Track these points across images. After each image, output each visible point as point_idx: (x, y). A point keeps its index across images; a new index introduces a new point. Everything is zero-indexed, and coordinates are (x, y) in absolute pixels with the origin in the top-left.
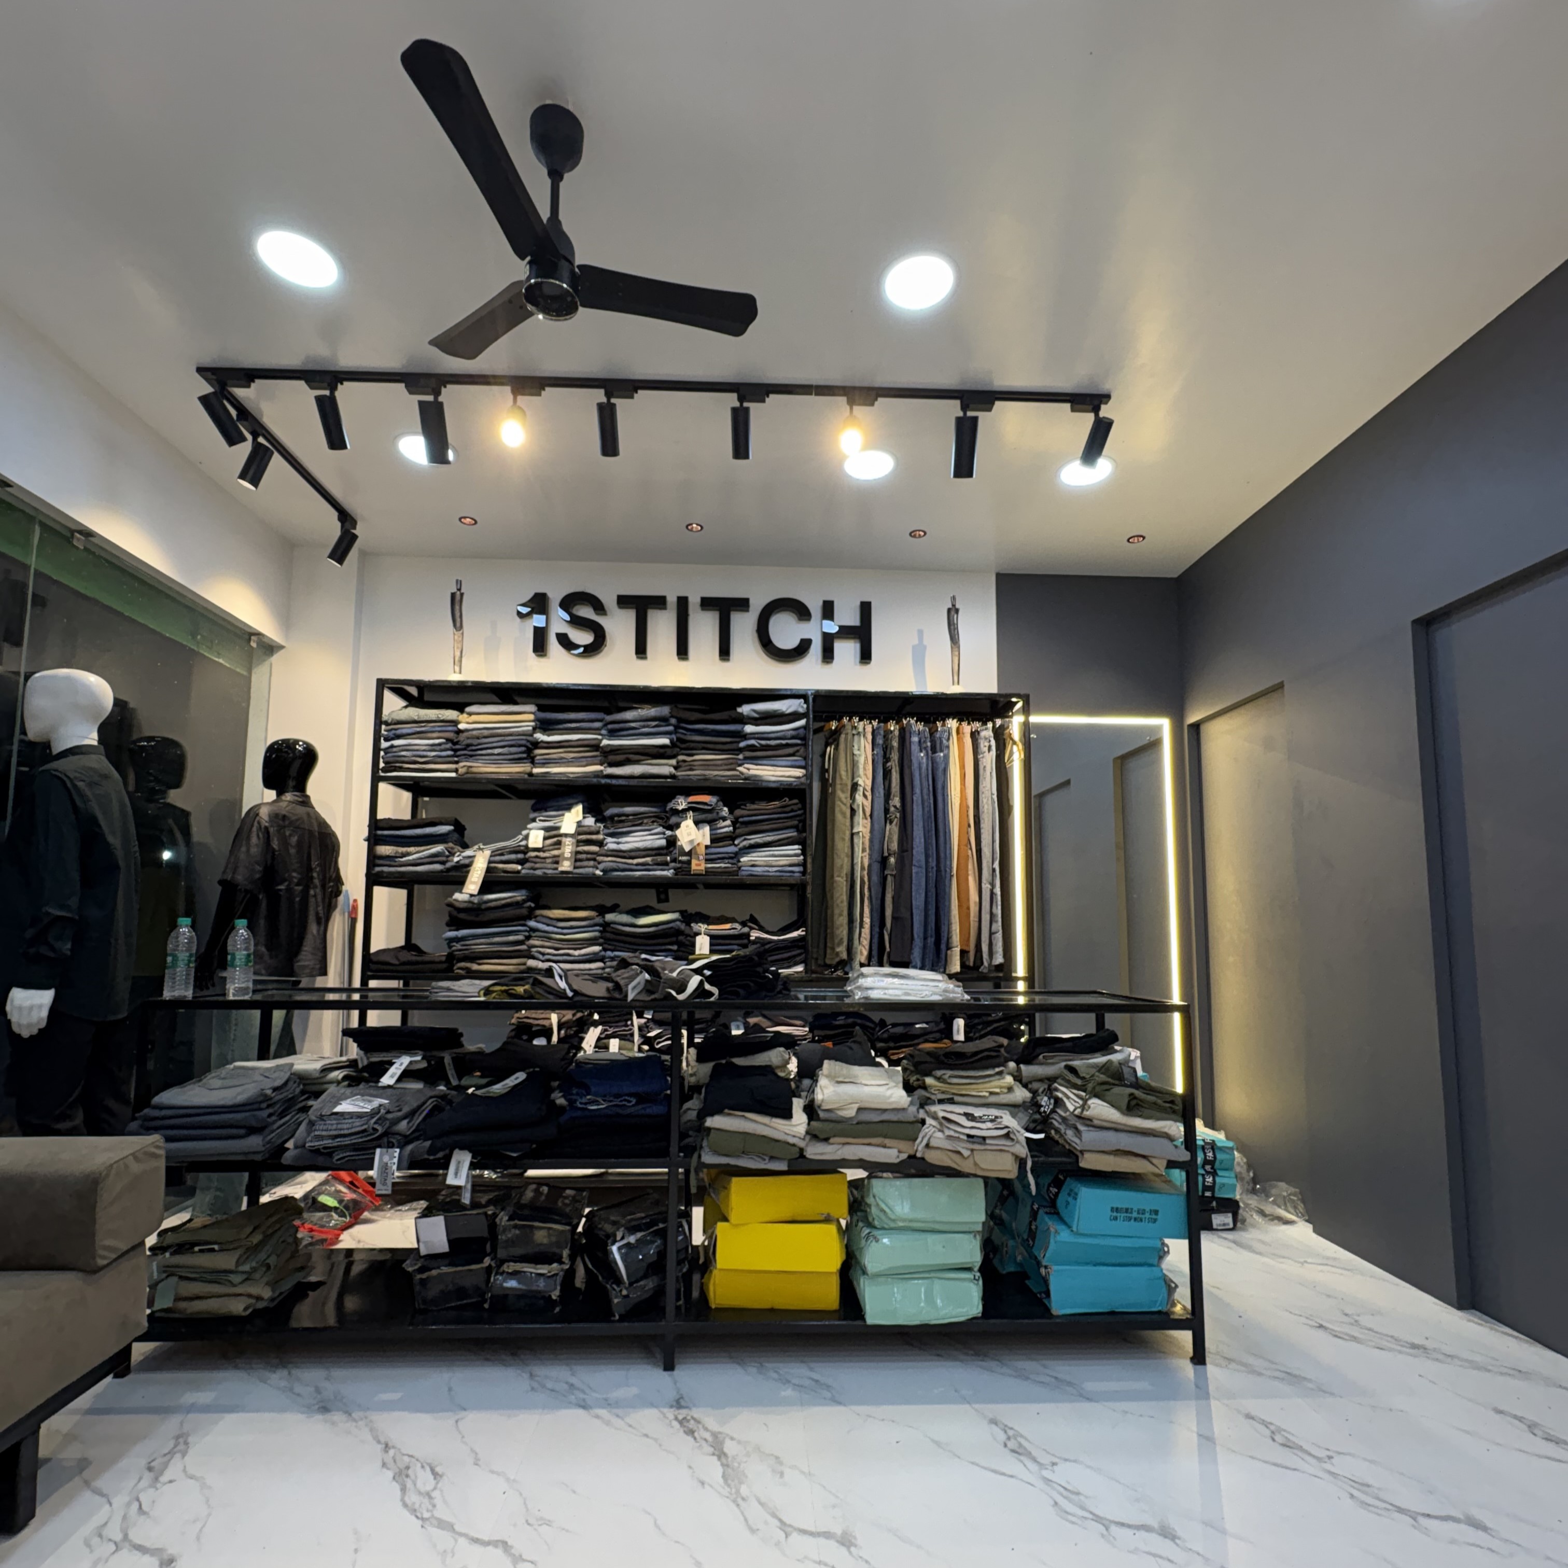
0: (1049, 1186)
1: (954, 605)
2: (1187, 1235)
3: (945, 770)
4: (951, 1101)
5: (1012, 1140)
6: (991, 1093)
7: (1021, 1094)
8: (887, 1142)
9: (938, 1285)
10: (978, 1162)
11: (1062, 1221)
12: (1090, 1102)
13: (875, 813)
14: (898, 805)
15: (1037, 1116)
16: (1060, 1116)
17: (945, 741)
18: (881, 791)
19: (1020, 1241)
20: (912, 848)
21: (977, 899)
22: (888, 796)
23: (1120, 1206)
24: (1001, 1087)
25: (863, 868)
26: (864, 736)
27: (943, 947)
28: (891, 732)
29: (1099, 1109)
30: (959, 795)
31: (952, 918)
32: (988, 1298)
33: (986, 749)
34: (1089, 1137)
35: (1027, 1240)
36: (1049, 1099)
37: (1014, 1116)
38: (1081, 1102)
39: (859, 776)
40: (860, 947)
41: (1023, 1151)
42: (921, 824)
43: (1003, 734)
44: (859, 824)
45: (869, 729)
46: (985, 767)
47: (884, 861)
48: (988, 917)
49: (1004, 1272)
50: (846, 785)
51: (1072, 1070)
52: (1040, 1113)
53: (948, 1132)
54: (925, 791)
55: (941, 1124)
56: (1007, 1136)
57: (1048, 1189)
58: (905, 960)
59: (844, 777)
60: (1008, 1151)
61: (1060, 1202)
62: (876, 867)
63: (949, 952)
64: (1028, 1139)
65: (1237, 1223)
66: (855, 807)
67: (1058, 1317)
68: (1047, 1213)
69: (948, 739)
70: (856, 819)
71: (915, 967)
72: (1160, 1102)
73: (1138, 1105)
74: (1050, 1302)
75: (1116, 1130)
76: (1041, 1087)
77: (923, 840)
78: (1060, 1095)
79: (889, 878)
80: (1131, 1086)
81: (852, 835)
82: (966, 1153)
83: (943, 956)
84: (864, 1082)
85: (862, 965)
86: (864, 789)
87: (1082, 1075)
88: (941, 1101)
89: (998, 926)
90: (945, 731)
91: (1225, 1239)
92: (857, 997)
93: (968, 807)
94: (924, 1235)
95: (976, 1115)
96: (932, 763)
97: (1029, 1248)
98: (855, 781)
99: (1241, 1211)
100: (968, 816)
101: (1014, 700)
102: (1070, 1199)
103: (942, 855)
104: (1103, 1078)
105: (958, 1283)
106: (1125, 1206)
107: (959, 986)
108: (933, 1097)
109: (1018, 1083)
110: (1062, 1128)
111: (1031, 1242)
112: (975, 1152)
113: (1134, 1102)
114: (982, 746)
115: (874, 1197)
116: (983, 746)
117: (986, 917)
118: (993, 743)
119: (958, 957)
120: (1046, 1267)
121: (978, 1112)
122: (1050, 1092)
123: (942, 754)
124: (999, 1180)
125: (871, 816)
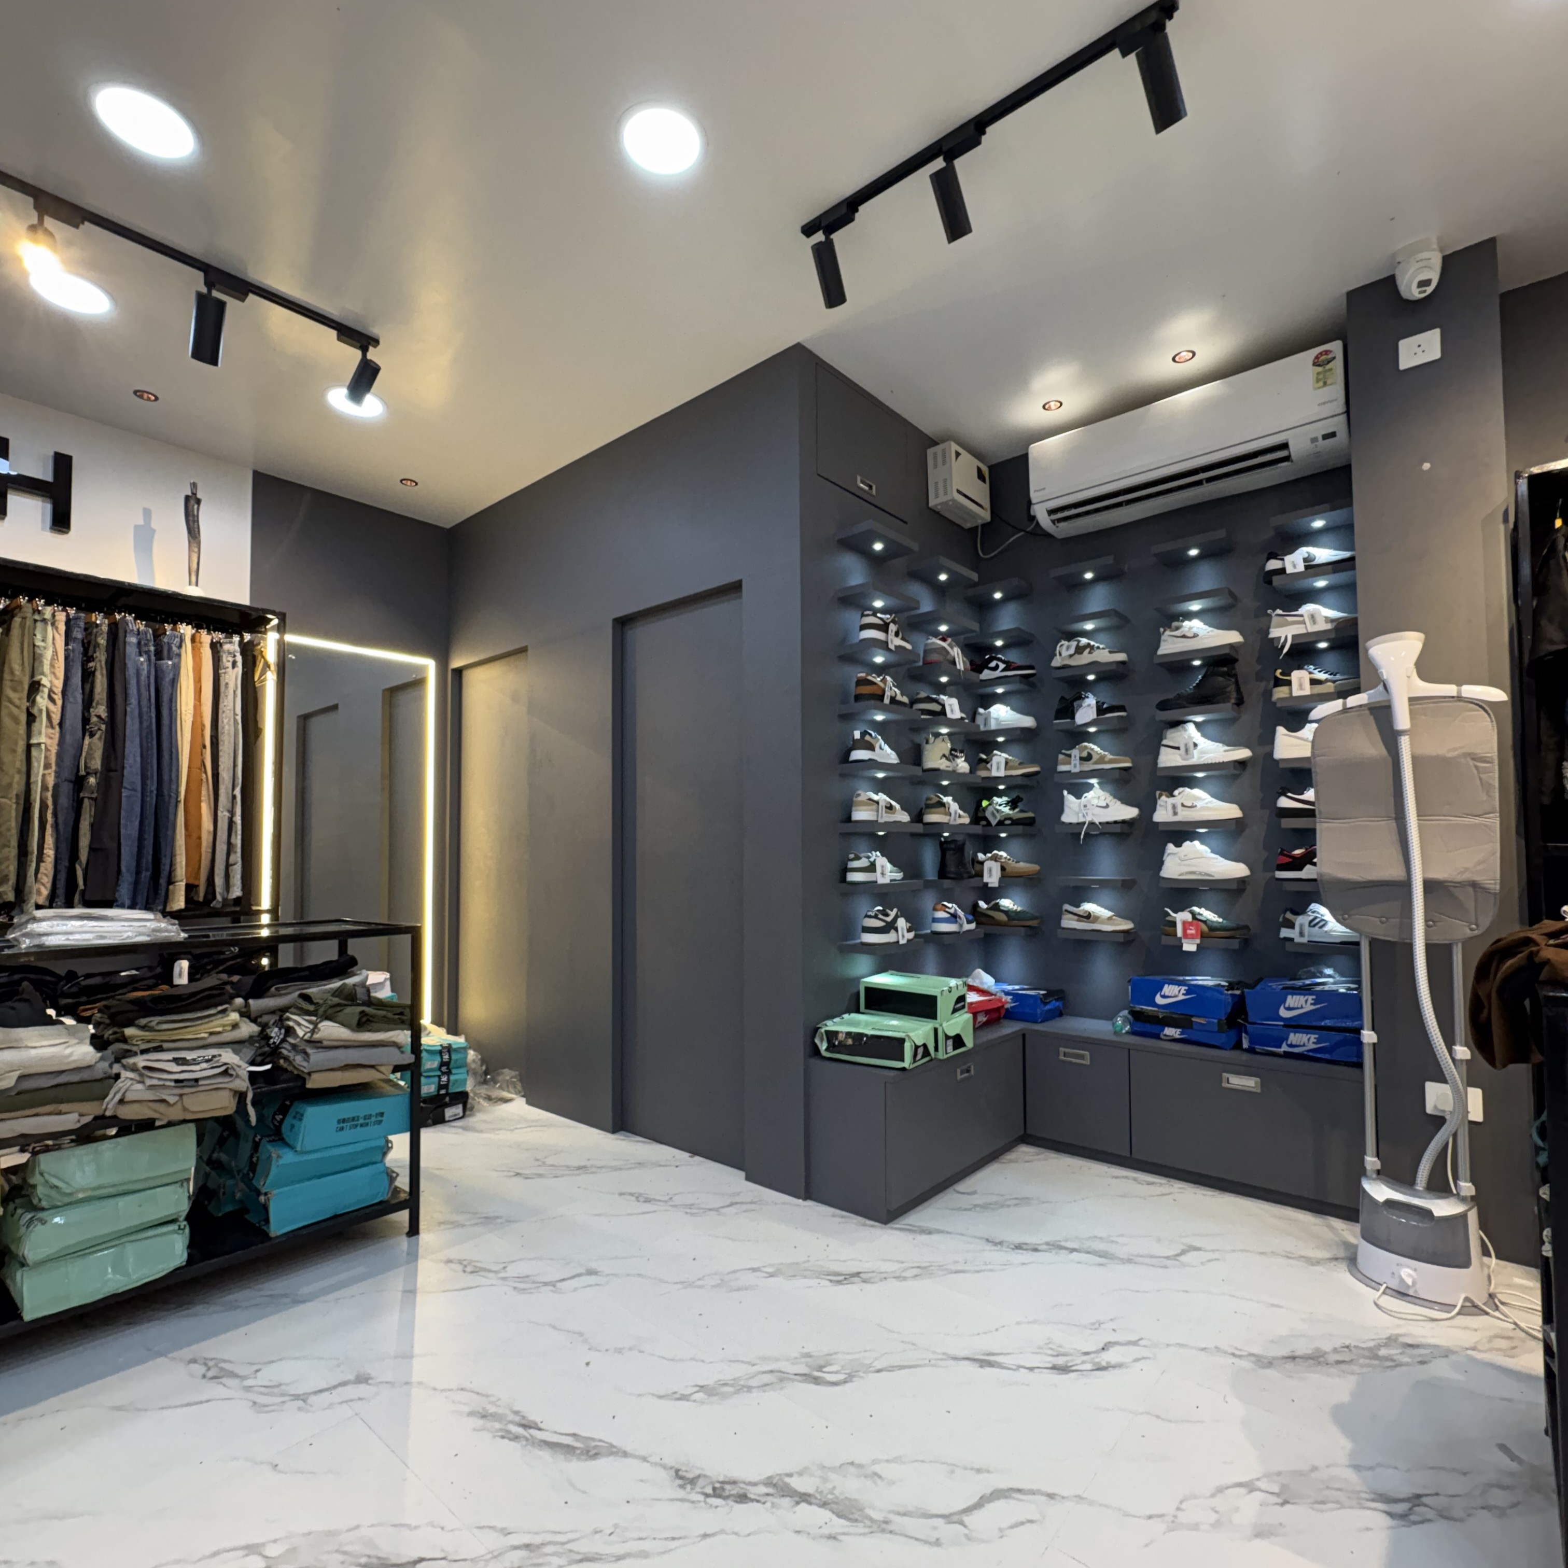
0: (275, 1114)
1: (194, 494)
2: (409, 1128)
3: (175, 681)
4: (159, 1049)
5: (231, 1075)
6: (211, 1034)
7: (248, 1029)
8: (64, 1107)
9: (130, 1249)
10: (187, 1106)
11: (287, 1145)
12: (320, 1025)
13: (68, 724)
14: (104, 715)
15: (266, 1049)
16: (290, 1044)
17: (174, 648)
18: (77, 696)
19: (238, 1177)
20: (123, 768)
21: (211, 828)
22: (88, 702)
23: (346, 1117)
24: (224, 1026)
25: (45, 788)
26: (53, 624)
27: (163, 881)
28: (97, 626)
29: (330, 1030)
30: (191, 711)
31: (177, 848)
32: (193, 1245)
33: (230, 665)
34: (317, 1057)
35: (248, 1174)
36: (280, 1029)
37: (236, 1052)
38: (311, 1027)
39: (43, 674)
40: (35, 887)
41: (243, 1084)
42: (137, 740)
43: (252, 651)
44: (40, 733)
45: (61, 617)
46: (227, 684)
47: (79, 782)
48: (225, 847)
49: (220, 1215)
50: (21, 683)
51: (306, 998)
52: (269, 1045)
53: (149, 1082)
54: (144, 702)
55: (141, 1075)
56: (225, 1073)
57: (274, 1118)
58: (109, 898)
59: (17, 673)
60: (225, 1088)
61: (285, 1128)
62: (66, 788)
63: (171, 887)
64: (251, 1074)
65: (467, 1110)
66: (35, 711)
67: (277, 1237)
68: (270, 1141)
69: (180, 647)
70: (35, 727)
71: (122, 906)
72: (390, 1015)
73: (368, 1020)
74: (268, 1228)
75: (346, 1047)
76: (272, 1019)
77: (139, 759)
78: (291, 1024)
79: (86, 801)
80: (363, 1004)
81: (29, 747)
82: (172, 1100)
83: (163, 893)
84: (30, 1045)
85: (38, 907)
86: (51, 691)
87: (315, 1001)
88: (143, 1052)
89: (237, 857)
90: (175, 637)
91: (454, 1127)
92: (24, 946)
93: (203, 726)
94: (111, 1201)
95: (188, 1058)
96: (156, 671)
97: (248, 1180)
98: (37, 678)
99: (470, 1101)
100: (203, 736)
101: (270, 616)
102: (295, 1122)
103: (166, 777)
104: (336, 1000)
105: (158, 1239)
106: (351, 1115)
107: (174, 924)
108: (135, 1049)
109: (245, 1019)
110: (291, 1055)
111: (251, 1175)
112: (185, 1098)
113: (364, 1019)
114: (224, 660)
115: (42, 1174)
116: (226, 660)
117: (221, 848)
118: (239, 658)
119: (183, 893)
120: (266, 1194)
121: (189, 1055)
122: (281, 1022)
123: (170, 663)
124: (216, 1119)
125: (61, 724)
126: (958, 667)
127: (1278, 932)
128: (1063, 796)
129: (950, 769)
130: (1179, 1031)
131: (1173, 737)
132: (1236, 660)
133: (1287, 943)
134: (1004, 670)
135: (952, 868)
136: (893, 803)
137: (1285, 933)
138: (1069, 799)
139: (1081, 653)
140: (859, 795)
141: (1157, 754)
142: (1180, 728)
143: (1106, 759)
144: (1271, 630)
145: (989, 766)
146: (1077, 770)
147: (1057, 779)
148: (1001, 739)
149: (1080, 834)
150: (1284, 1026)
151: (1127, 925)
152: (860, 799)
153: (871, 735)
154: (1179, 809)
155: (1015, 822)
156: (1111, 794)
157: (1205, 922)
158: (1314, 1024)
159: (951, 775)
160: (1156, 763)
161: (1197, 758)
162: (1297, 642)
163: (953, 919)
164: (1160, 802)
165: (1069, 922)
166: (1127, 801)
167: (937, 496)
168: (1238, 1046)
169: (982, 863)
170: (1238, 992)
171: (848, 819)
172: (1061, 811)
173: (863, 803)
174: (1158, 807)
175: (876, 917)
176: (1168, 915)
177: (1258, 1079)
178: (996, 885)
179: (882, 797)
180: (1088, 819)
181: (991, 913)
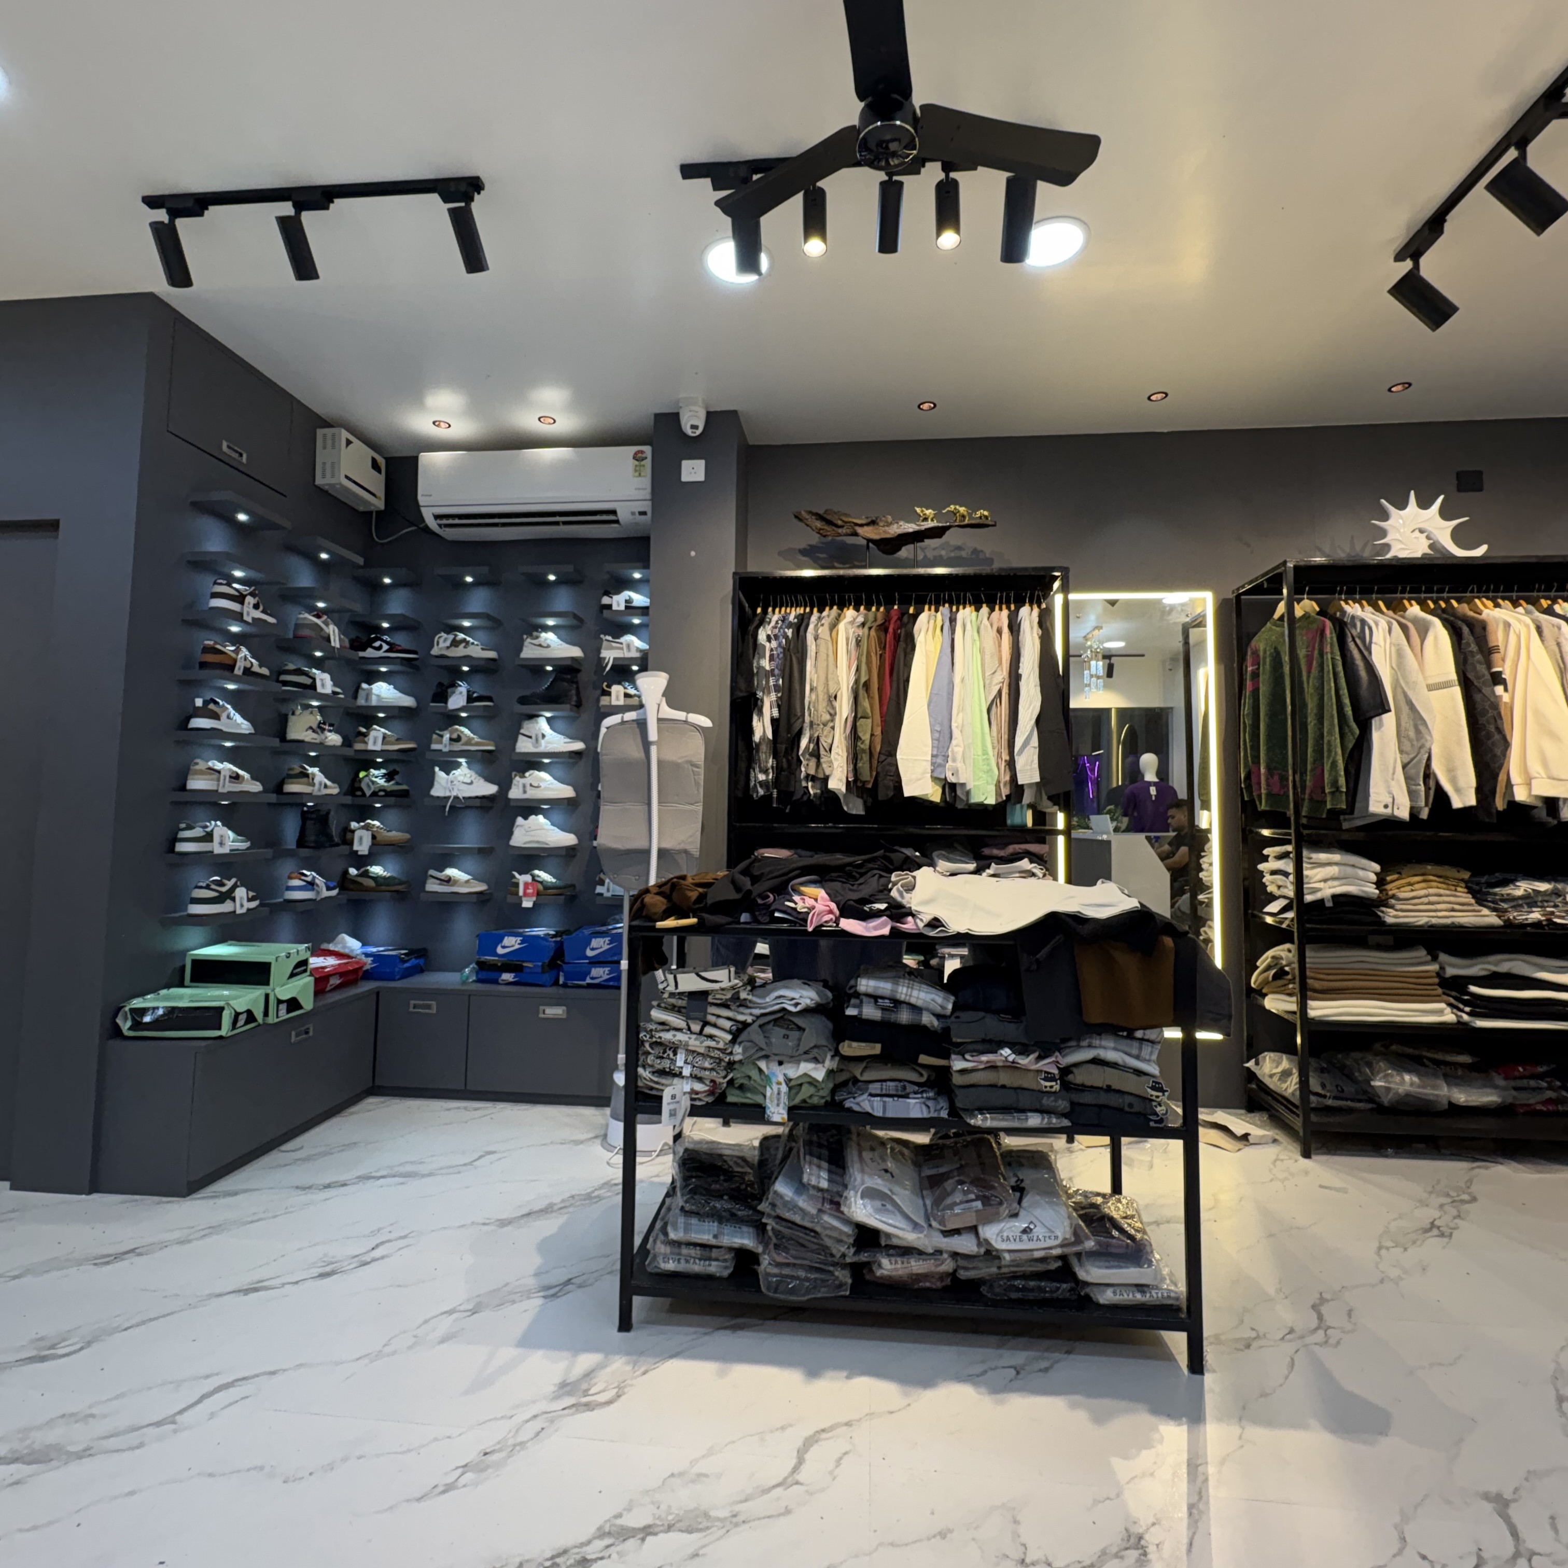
126: (333, 644)
127: (595, 889)
128: (434, 773)
129: (317, 741)
130: (513, 975)
131: (528, 727)
132: (578, 671)
133: (598, 897)
134: (387, 651)
135: (311, 838)
136: (241, 772)
137: (599, 889)
138: (440, 774)
139: (457, 646)
140: (197, 764)
141: (516, 740)
142: (533, 720)
143: (473, 742)
144: (602, 651)
145: (366, 739)
146: (446, 750)
147: (429, 756)
148: (381, 715)
149: (445, 807)
150: (589, 963)
151: (481, 887)
152: (197, 767)
153: (216, 703)
154: (528, 787)
155: (389, 794)
156: (477, 773)
157: (541, 883)
158: (610, 959)
159: (320, 746)
160: (514, 749)
161: (544, 747)
162: (617, 663)
163: (310, 887)
164: (515, 782)
165: (432, 886)
166: (489, 779)
167: (324, 476)
168: (556, 983)
169: (353, 832)
170: (559, 939)
171: (183, 788)
172: (431, 785)
173: (201, 772)
174: (513, 787)
175: (208, 887)
176: (514, 877)
177: (564, 1008)
178: (366, 853)
179: (227, 767)
180: (454, 793)
181: (360, 879)
